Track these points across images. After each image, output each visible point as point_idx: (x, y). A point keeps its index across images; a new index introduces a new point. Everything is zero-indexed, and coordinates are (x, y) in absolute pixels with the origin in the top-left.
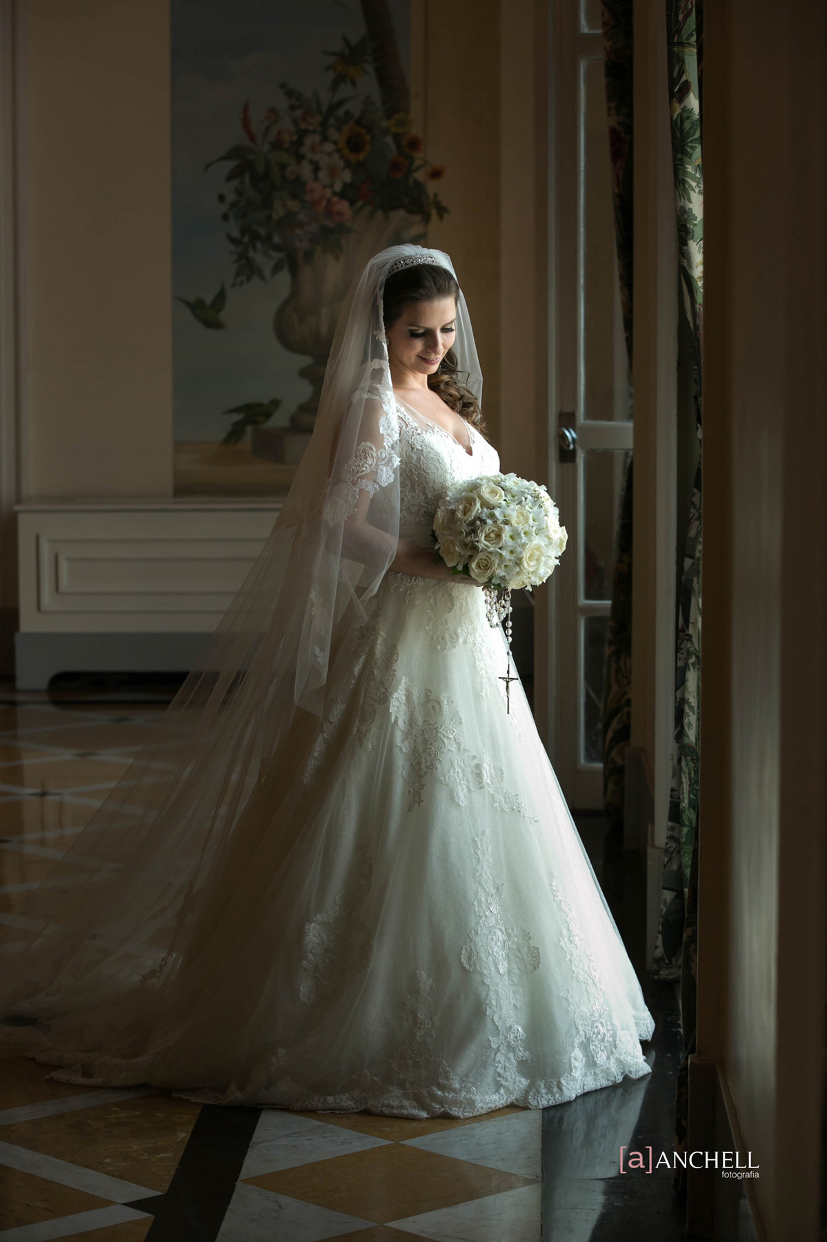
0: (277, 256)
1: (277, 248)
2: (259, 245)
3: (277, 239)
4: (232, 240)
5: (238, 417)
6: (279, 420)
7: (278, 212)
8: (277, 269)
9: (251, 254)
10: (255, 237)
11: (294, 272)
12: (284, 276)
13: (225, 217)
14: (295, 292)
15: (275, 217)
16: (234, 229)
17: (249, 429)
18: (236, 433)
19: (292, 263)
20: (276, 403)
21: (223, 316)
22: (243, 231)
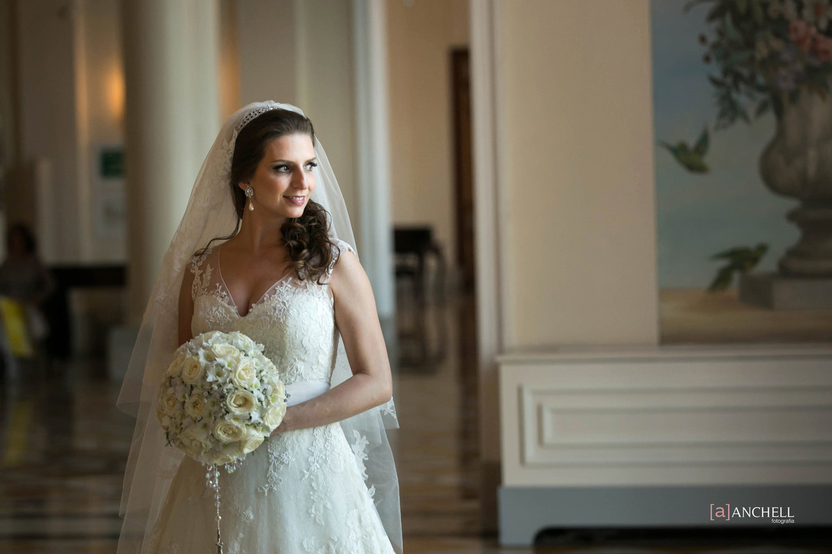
0: (761, 97)
1: (761, 89)
2: (742, 87)
3: (761, 80)
4: (715, 82)
5: (723, 263)
6: (767, 265)
7: (762, 51)
8: (762, 109)
9: (734, 95)
10: (738, 78)
11: (779, 112)
12: (770, 118)
13: (707, 59)
14: (781, 133)
15: (758, 56)
16: (716, 70)
17: (736, 276)
18: (722, 279)
19: (777, 103)
20: (763, 249)
21: (708, 160)
22: (726, 72)
